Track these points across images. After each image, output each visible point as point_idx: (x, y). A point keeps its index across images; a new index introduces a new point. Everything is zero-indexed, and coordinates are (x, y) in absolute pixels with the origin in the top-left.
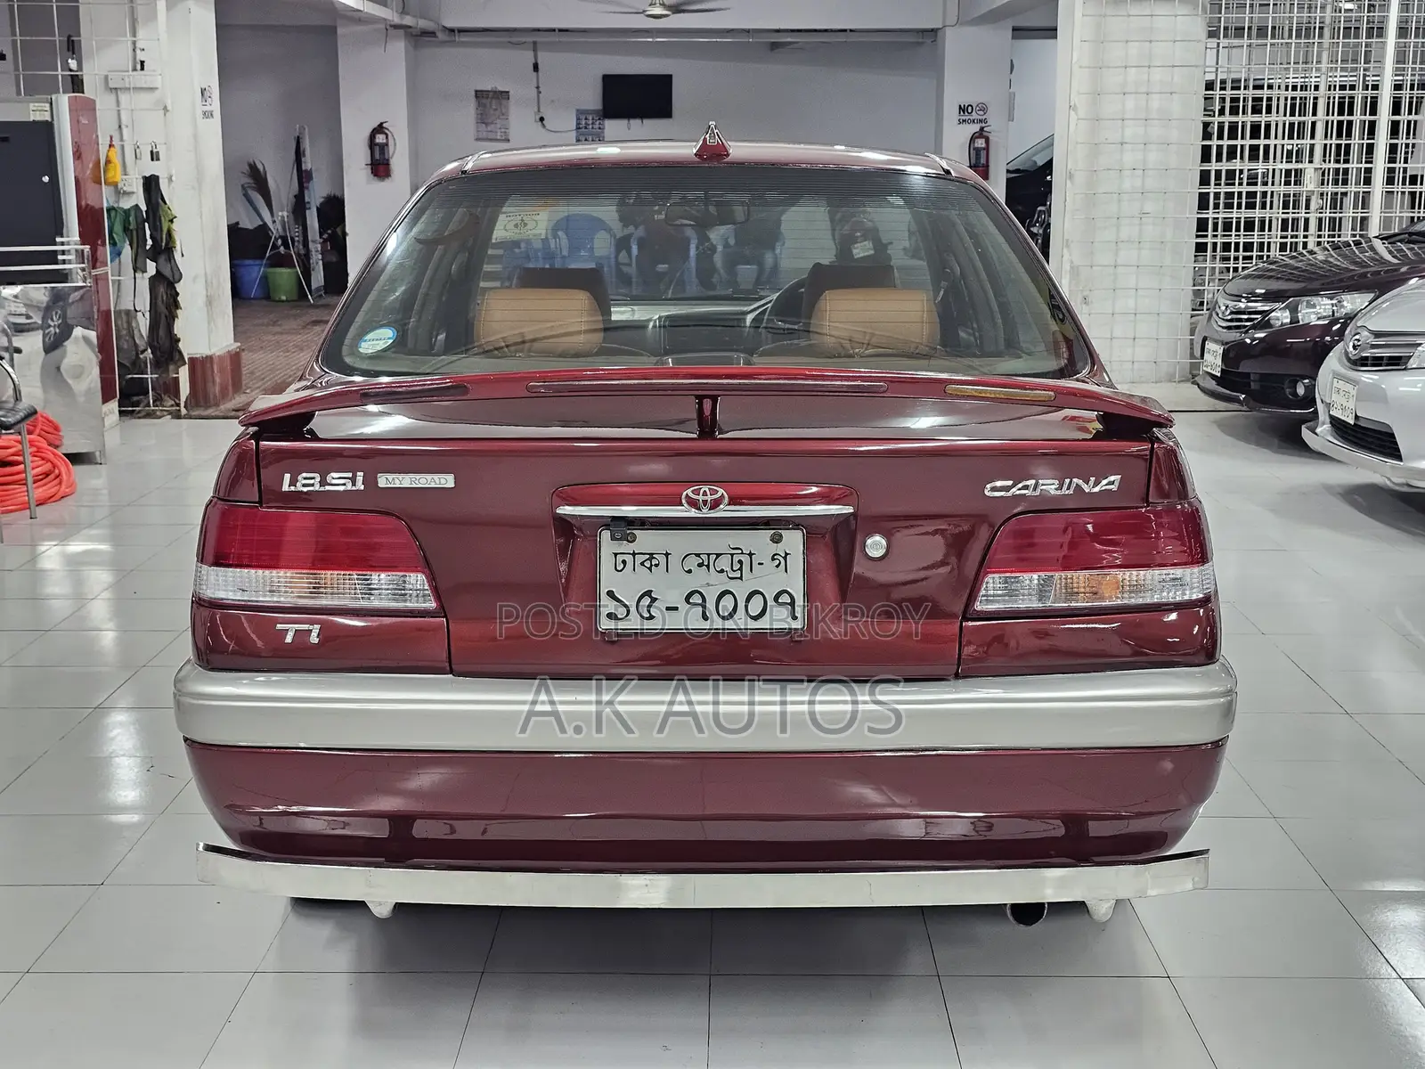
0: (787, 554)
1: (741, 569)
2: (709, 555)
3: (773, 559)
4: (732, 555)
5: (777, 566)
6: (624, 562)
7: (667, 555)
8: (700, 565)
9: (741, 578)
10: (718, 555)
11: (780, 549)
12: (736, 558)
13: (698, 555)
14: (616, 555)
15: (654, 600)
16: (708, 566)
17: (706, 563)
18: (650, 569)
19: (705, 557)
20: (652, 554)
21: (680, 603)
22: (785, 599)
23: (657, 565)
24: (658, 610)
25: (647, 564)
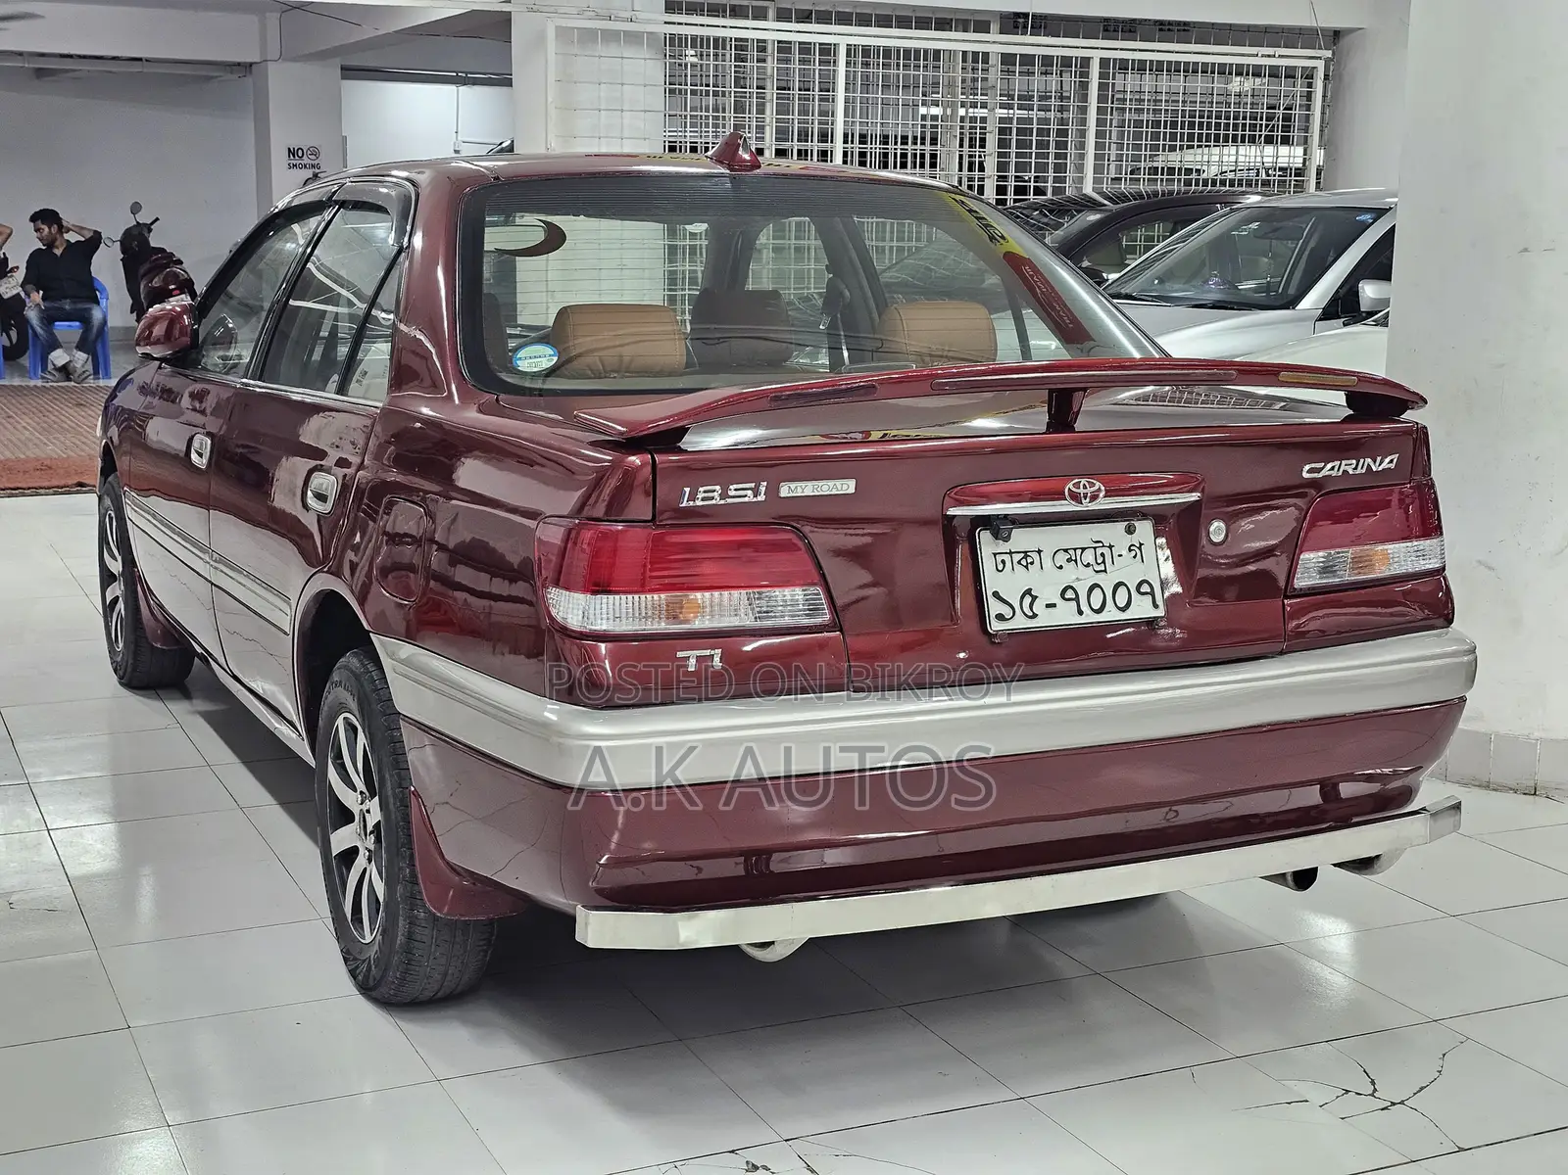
0: (1141, 544)
1: (1104, 562)
2: (1075, 549)
3: (1130, 550)
4: (1095, 548)
5: (1135, 557)
6: (1003, 562)
7: (1039, 552)
8: (1069, 560)
9: (1105, 571)
10: (1083, 549)
11: (1135, 539)
12: (1099, 551)
13: (1066, 551)
14: (995, 554)
15: (1034, 598)
16: (1076, 561)
17: (1074, 558)
18: (1026, 567)
19: (1072, 552)
20: (1026, 552)
21: (1057, 600)
22: (1145, 588)
23: (1032, 563)
24: (1038, 607)
25: (1024, 562)
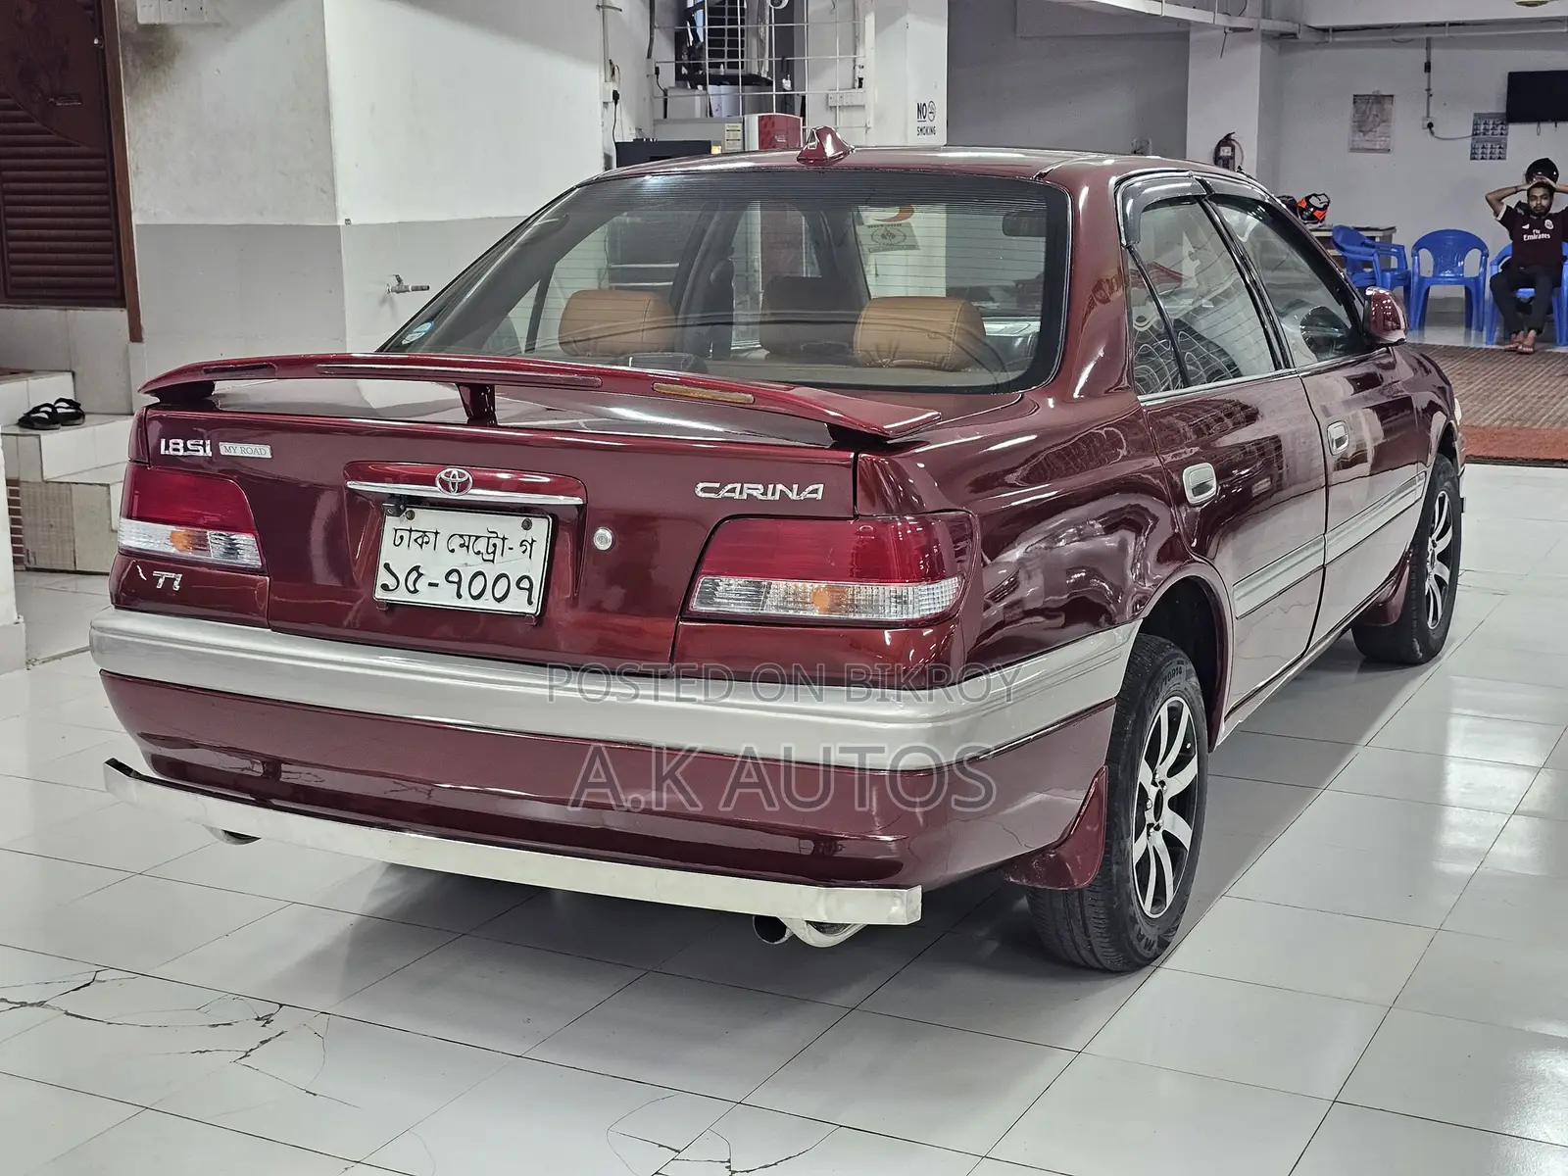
0: (533, 541)
1: (494, 552)
2: (470, 536)
3: (521, 545)
4: (489, 538)
5: (524, 552)
6: (402, 538)
8: (462, 546)
9: (493, 561)
10: (477, 537)
11: (528, 535)
12: (492, 541)
13: (461, 536)
14: (396, 530)
15: (420, 575)
16: (468, 547)
17: (467, 544)
18: (421, 546)
19: (466, 538)
20: (425, 532)
21: (441, 581)
22: (525, 584)
23: (427, 543)
24: (422, 585)
25: (420, 541)
